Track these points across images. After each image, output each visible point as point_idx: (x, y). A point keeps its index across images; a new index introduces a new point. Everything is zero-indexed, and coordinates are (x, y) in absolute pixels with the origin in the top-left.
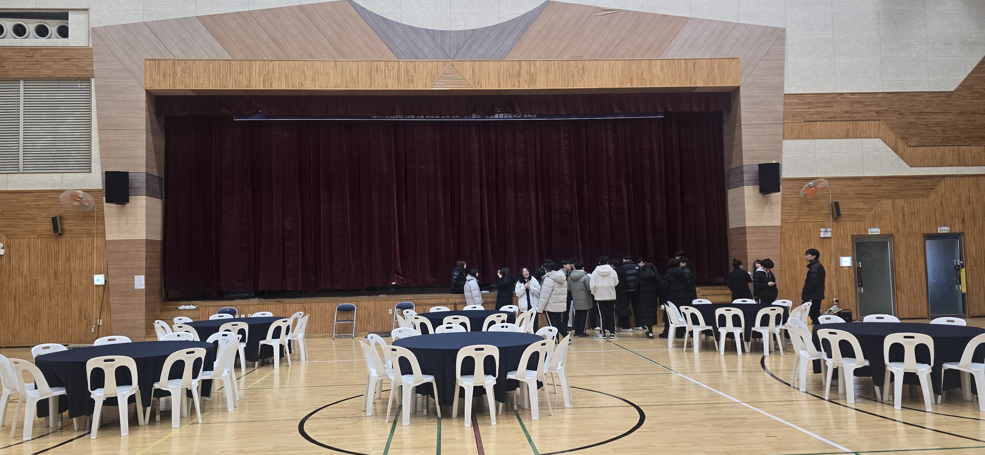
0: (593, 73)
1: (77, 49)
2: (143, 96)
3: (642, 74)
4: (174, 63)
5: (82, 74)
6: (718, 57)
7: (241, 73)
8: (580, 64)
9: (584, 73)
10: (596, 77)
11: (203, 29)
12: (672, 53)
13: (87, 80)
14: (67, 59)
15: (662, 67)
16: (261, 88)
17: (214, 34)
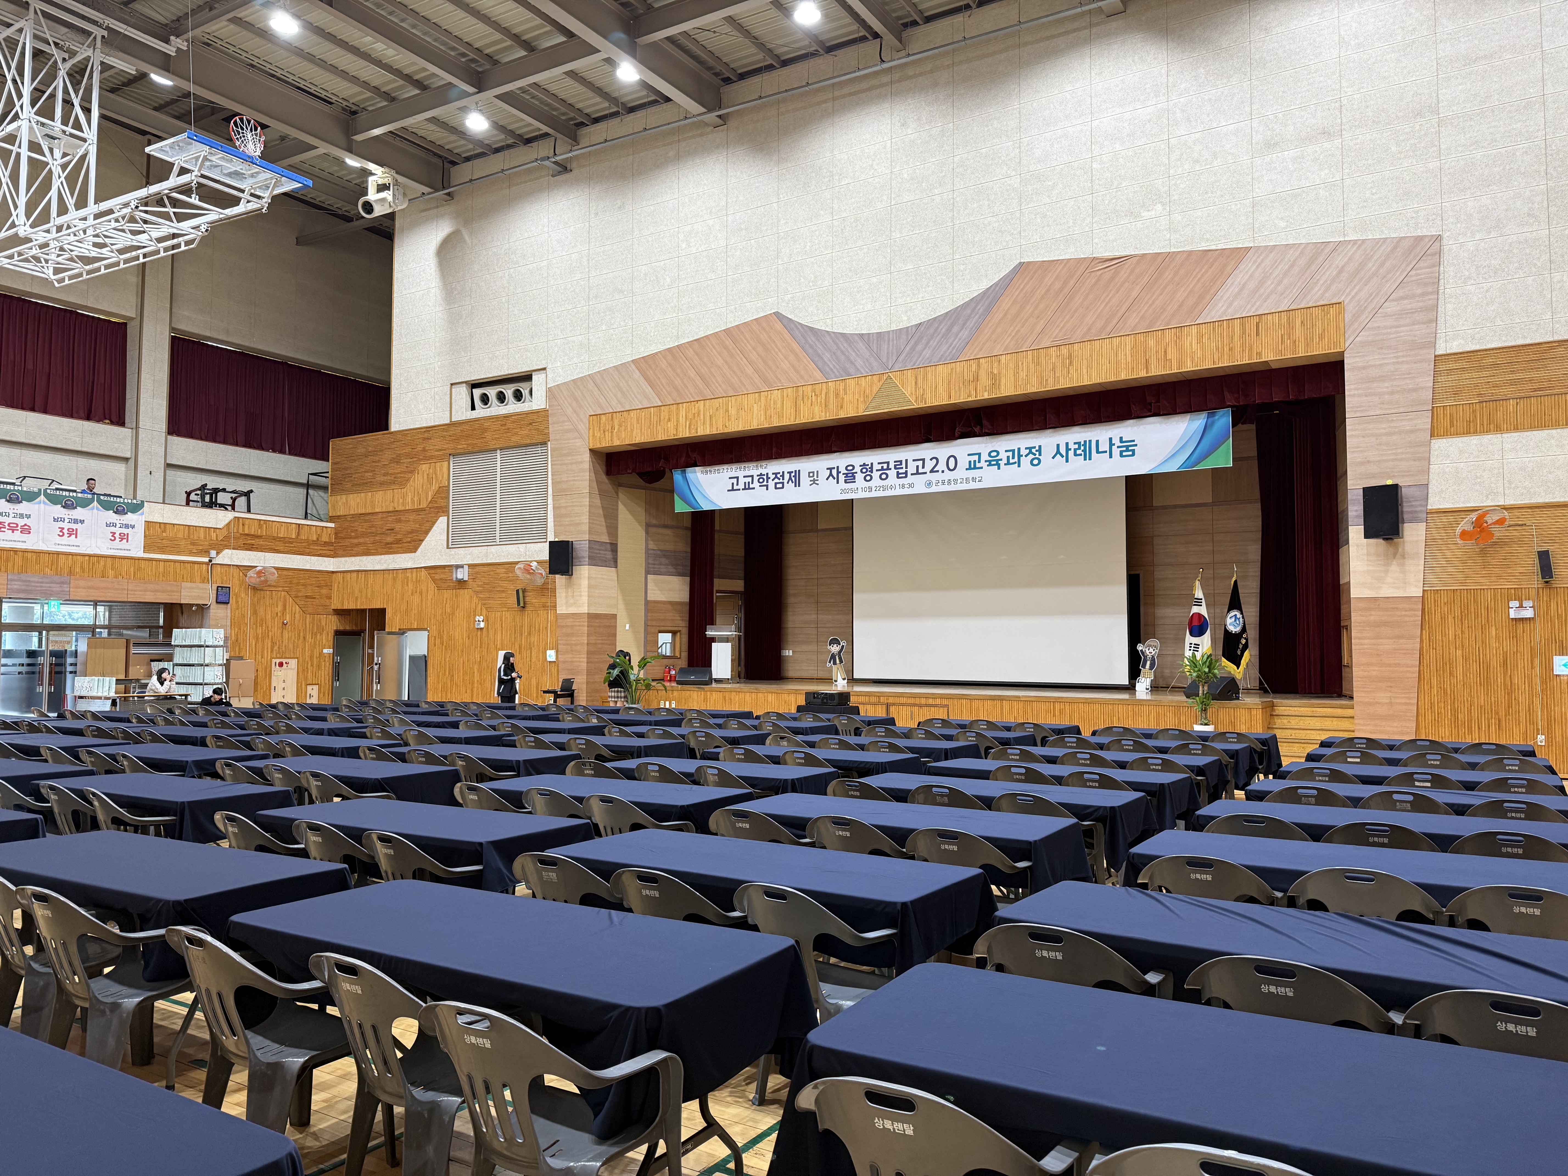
0: (1085, 362)
1: (537, 412)
2: (587, 456)
3: (1165, 352)
4: (612, 416)
5: (540, 438)
6: (1302, 306)
7: (669, 420)
8: (1065, 351)
9: (1071, 363)
10: (1089, 367)
11: (637, 374)
12: (1218, 310)
13: (544, 443)
14: (531, 424)
15: (1200, 337)
16: (688, 435)
17: (647, 379)
